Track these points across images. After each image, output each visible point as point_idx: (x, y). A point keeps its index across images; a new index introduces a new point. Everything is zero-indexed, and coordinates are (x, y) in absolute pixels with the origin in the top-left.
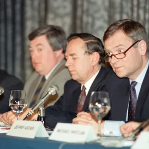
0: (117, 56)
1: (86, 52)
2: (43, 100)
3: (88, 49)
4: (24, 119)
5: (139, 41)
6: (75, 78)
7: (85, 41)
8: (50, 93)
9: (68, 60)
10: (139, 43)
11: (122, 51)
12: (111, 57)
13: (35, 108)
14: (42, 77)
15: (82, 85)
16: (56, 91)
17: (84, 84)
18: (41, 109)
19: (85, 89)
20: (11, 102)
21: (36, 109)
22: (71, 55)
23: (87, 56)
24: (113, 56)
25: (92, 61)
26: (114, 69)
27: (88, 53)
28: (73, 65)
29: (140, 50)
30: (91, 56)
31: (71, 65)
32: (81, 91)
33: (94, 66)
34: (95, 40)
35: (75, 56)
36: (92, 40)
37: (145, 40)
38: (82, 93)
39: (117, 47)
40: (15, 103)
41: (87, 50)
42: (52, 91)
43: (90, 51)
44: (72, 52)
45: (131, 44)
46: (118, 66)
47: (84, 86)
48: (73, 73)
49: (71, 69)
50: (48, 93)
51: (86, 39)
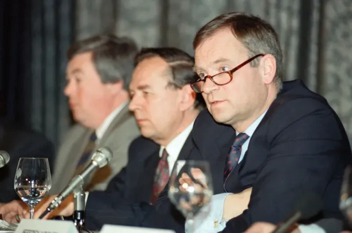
0: (215, 79)
1: (170, 84)
2: (81, 177)
3: (174, 78)
4: (41, 217)
5: (263, 55)
6: (147, 132)
7: (168, 62)
8: (95, 163)
9: (135, 99)
10: (262, 59)
11: (227, 69)
12: (204, 81)
13: (64, 194)
14: (90, 133)
15: (162, 148)
16: (107, 159)
17: (166, 145)
18: (77, 195)
19: (168, 155)
20: (18, 182)
21: (67, 196)
22: (141, 88)
23: (171, 91)
24: (208, 80)
25: (182, 102)
26: (209, 106)
27: (173, 87)
28: (144, 108)
29: (262, 72)
30: (180, 92)
31: (140, 108)
32: (159, 159)
33: (183, 112)
34: (189, 61)
35: (147, 90)
36: (184, 62)
37: (273, 54)
38: (162, 163)
39: (217, 62)
40: (25, 183)
41: (172, 80)
42: (99, 159)
43: (178, 83)
44: (142, 83)
45: (246, 59)
46: (215, 99)
47: (165, 150)
48: (144, 123)
49: (139, 115)
50: (91, 164)
51: (171, 58)
